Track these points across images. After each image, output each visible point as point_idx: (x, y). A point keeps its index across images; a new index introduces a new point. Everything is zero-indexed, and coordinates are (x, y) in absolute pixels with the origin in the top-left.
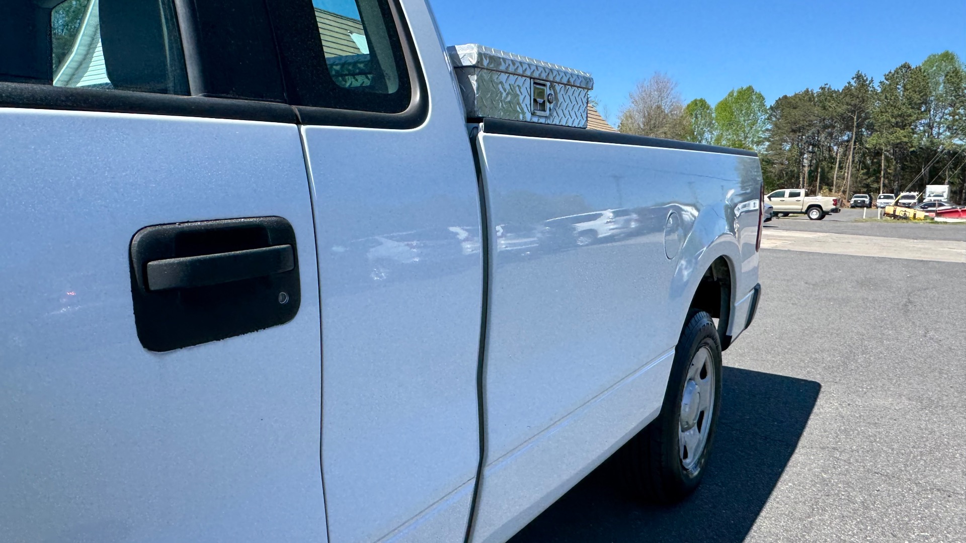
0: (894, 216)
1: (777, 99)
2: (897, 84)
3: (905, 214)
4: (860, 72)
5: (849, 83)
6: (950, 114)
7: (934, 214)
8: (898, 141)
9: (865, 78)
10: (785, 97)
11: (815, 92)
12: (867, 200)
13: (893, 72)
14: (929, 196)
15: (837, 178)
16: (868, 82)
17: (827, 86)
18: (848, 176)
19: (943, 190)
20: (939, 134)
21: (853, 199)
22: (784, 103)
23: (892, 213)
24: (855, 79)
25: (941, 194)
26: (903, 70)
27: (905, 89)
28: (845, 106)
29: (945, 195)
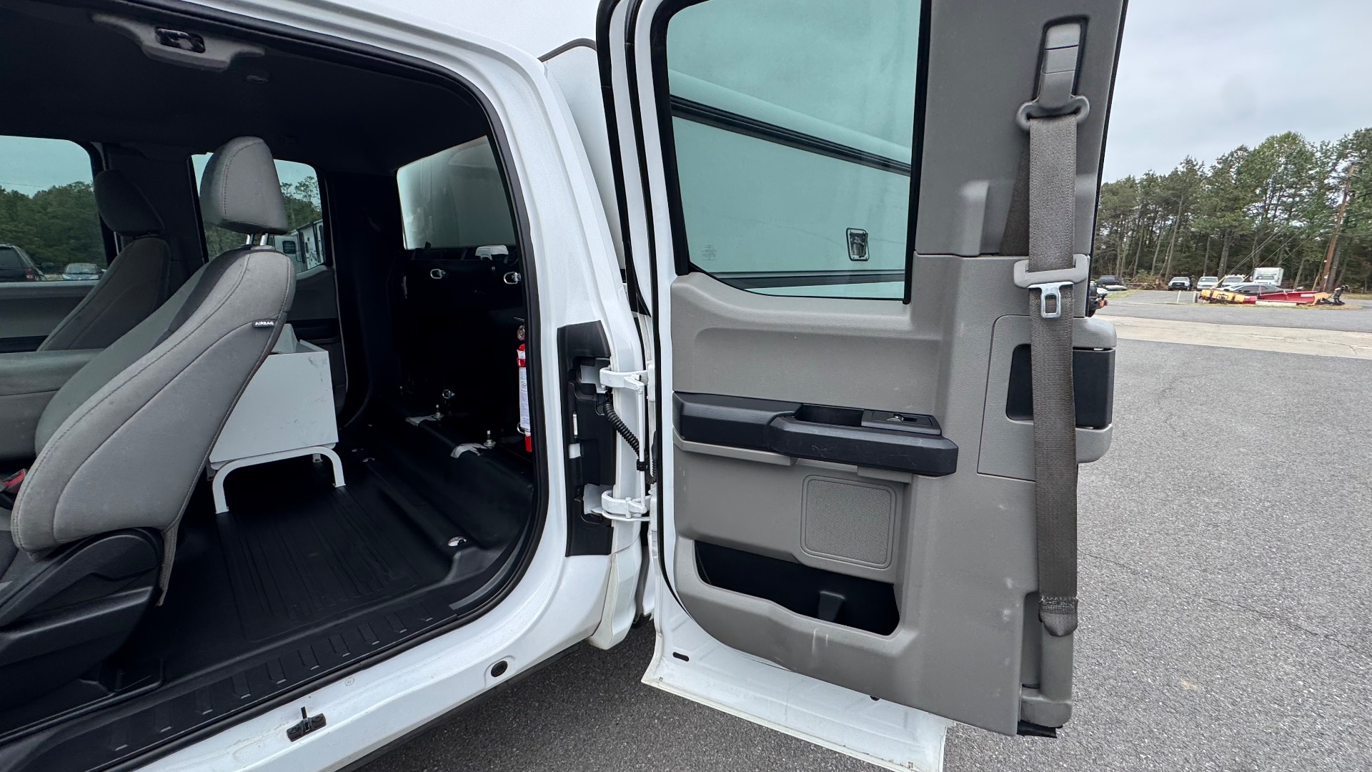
0: (1211, 300)
2: (1231, 167)
3: (1222, 297)
4: (1190, 157)
5: (1177, 168)
6: (1289, 196)
7: (1255, 298)
8: (1227, 225)
9: (1195, 163)
11: (1137, 178)
12: (1187, 283)
13: (1227, 155)
14: (1257, 278)
15: (1156, 261)
16: (1198, 167)
17: (1151, 173)
18: (1168, 260)
20: (1275, 216)
21: (1171, 283)
23: (1209, 296)
24: (1183, 165)
25: (1272, 277)
26: (1239, 152)
27: (1239, 172)
28: (1171, 192)
29: (1276, 277)
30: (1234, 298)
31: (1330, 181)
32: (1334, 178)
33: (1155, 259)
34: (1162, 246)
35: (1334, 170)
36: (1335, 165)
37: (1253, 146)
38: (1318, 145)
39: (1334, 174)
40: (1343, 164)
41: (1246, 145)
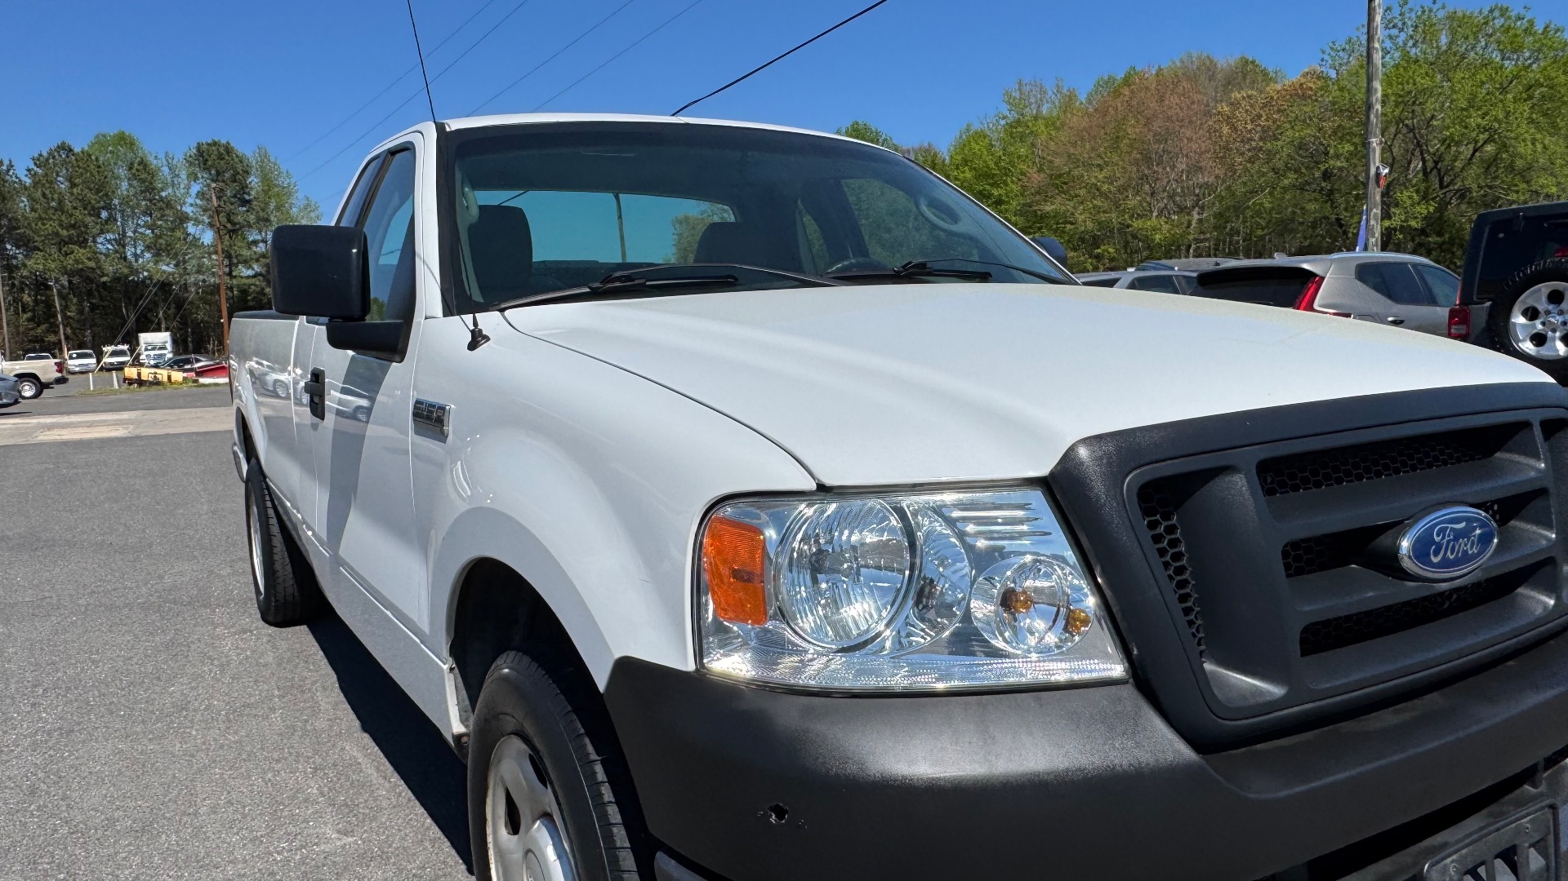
0: (140, 382)
3: (155, 377)
7: (193, 374)
8: (80, 266)
19: (163, 337)
23: (136, 377)
25: (164, 347)
26: (62, 153)
27: (72, 183)
29: (168, 346)
30: (169, 377)
37: (80, 146)
41: (70, 141)
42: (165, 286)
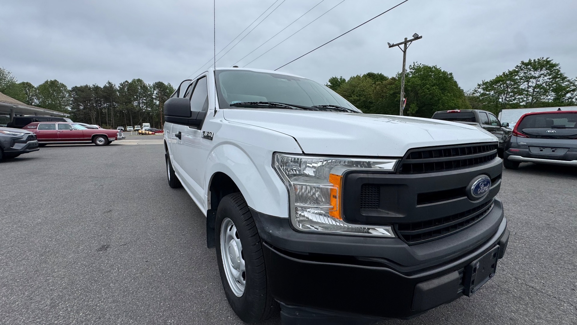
0: (142, 133)
1: (72, 87)
2: (125, 88)
3: (146, 132)
4: (110, 81)
5: (106, 85)
6: (145, 100)
7: (154, 133)
8: (130, 108)
9: (112, 84)
10: (76, 87)
11: (91, 86)
12: (123, 129)
13: (122, 83)
15: (108, 121)
16: (113, 86)
17: (96, 85)
19: (148, 124)
20: (142, 106)
21: (118, 129)
22: (75, 89)
24: (108, 84)
25: (148, 126)
26: (126, 83)
27: (128, 89)
28: (106, 94)
29: (149, 126)
30: (149, 133)
31: (154, 97)
32: (154, 96)
33: (107, 120)
34: (108, 115)
35: (153, 93)
36: (154, 91)
37: (130, 81)
38: (148, 85)
39: (154, 95)
40: (155, 92)
41: (128, 80)
42: (148, 113)
